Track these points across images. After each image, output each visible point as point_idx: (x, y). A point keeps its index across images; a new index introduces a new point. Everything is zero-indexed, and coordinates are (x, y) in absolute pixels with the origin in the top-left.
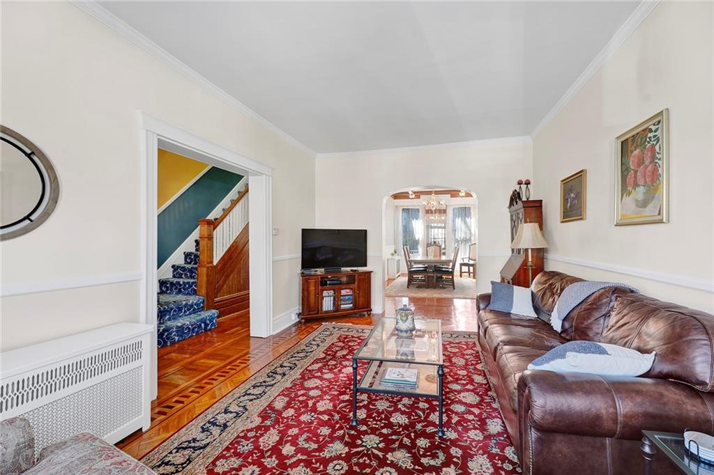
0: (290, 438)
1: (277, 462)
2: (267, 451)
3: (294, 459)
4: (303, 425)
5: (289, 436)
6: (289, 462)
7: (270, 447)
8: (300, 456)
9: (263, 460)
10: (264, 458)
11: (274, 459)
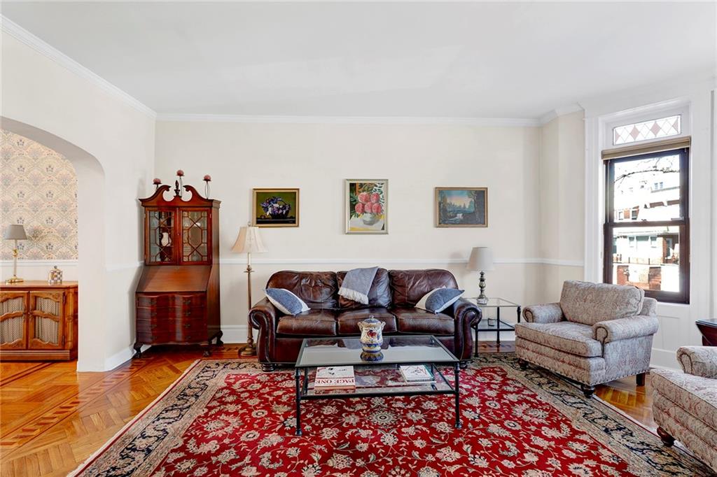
0: (518, 462)
1: (549, 459)
2: (551, 471)
3: (534, 449)
4: (494, 460)
5: (517, 464)
6: (540, 452)
7: (543, 471)
8: (527, 447)
9: (560, 469)
10: (557, 470)
11: (549, 463)
